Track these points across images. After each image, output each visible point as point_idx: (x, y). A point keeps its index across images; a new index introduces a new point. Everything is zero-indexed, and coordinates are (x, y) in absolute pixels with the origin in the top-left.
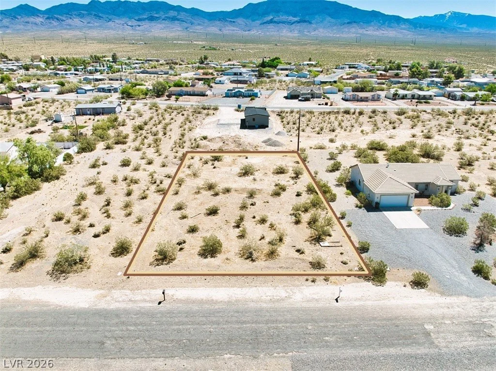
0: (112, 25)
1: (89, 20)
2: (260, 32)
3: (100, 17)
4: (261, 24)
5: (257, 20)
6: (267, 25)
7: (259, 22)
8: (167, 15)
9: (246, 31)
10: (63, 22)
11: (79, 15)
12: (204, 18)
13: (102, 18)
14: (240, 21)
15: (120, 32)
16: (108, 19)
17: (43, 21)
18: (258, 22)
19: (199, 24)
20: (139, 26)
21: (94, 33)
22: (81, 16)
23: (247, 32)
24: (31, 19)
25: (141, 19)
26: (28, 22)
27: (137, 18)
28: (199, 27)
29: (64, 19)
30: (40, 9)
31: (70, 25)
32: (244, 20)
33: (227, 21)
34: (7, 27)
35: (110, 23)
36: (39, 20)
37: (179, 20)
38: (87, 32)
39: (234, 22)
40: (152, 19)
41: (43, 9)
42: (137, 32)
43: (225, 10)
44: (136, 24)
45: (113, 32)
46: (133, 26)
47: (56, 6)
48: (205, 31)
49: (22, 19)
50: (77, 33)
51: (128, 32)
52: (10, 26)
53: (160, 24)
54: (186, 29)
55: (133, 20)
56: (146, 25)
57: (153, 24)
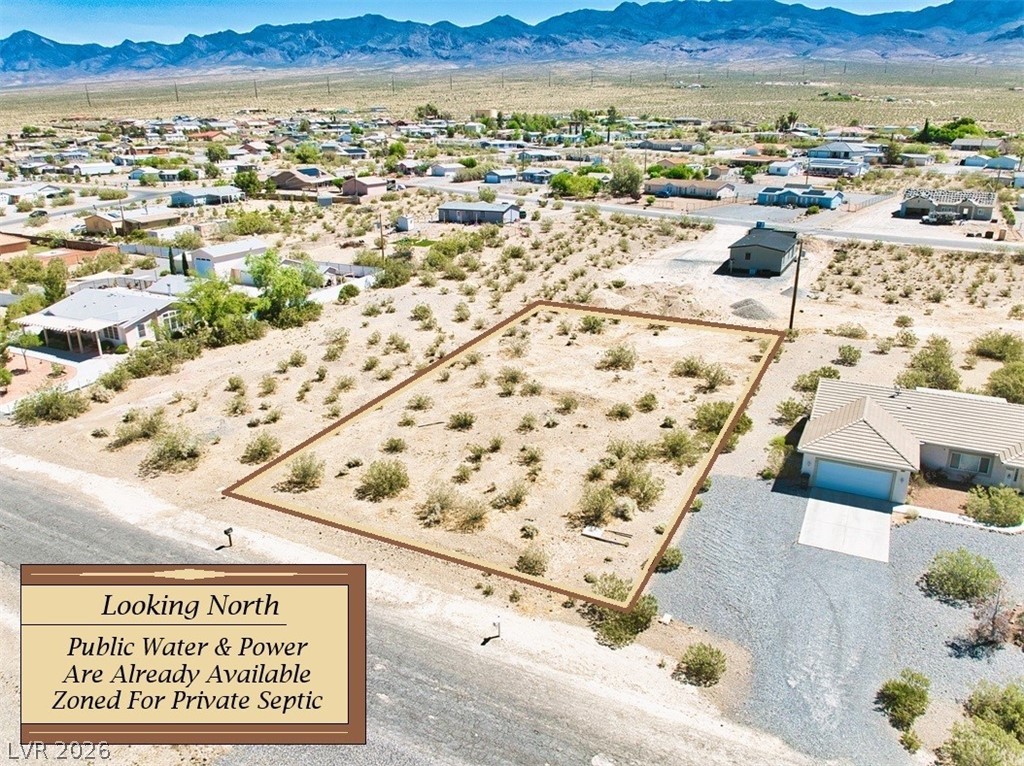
0: (652, 50)
1: (610, 41)
2: (982, 60)
3: (632, 34)
4: (989, 40)
5: (980, 30)
6: (1007, 41)
7: (985, 35)
8: (766, 27)
9: (947, 57)
10: (563, 48)
11: (594, 32)
12: (851, 30)
13: (636, 36)
14: (938, 34)
15: (664, 64)
16: (645, 39)
17: (529, 45)
18: (982, 34)
19: (835, 44)
20: (705, 50)
21: (615, 67)
22: (598, 34)
23: (947, 60)
24: (511, 44)
25: (711, 36)
26: (503, 49)
27: (702, 35)
28: (834, 50)
29: (566, 40)
30: (529, 24)
31: (574, 52)
32: (949, 31)
33: (904, 34)
34: (469, 58)
35: (648, 46)
36: (522, 44)
37: (791, 36)
38: (602, 65)
39: (921, 36)
40: (733, 35)
41: (533, 23)
42: (698, 63)
43: (904, 10)
44: (699, 47)
45: (649, 64)
46: (692, 51)
47: (557, 17)
48: (846, 58)
49: (496, 43)
50: (585, 67)
51: (682, 62)
52: (473, 57)
53: (750, 45)
54: (805, 54)
55: (695, 39)
56: (720, 48)
57: (735, 45)
